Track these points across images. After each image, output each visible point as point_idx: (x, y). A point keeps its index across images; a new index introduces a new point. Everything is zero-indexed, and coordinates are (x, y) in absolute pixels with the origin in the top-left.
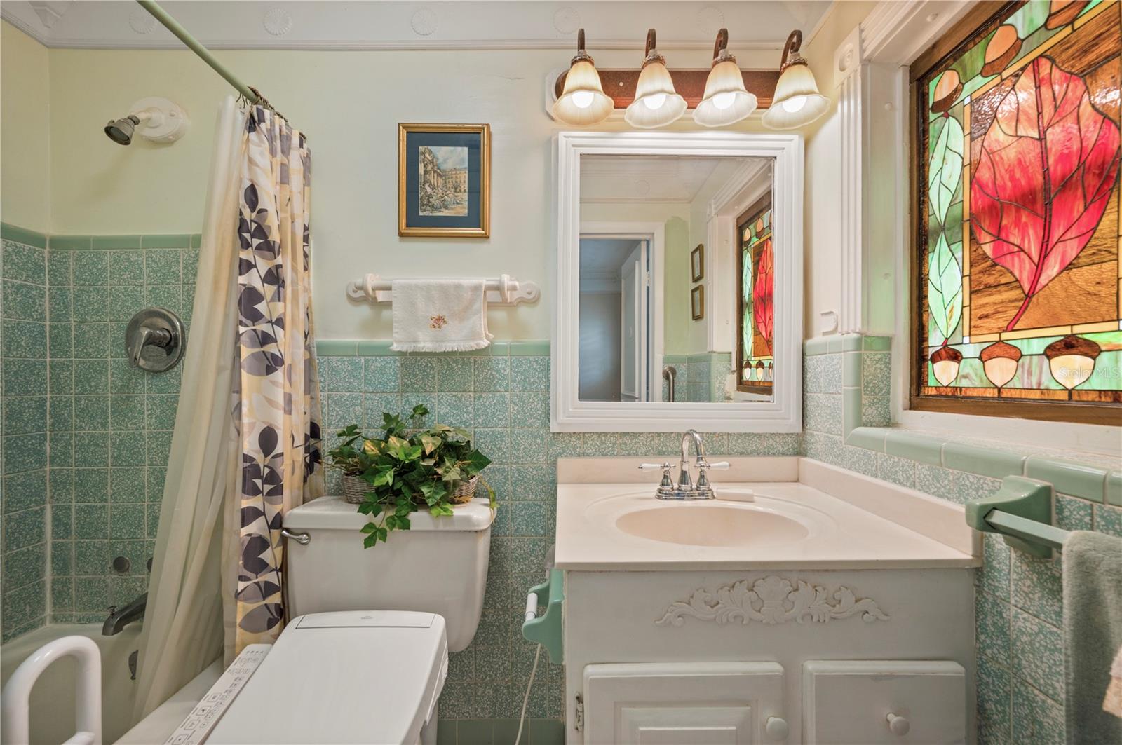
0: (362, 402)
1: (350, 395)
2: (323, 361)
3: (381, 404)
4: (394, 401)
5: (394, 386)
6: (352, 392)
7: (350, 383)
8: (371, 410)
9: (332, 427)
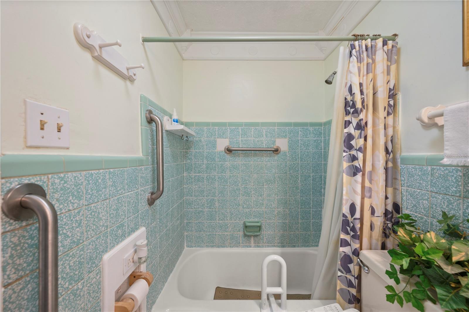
0: (428, 198)
1: (420, 192)
2: (403, 168)
3: (444, 203)
4: (455, 203)
5: (456, 191)
6: (422, 190)
7: (420, 183)
8: (436, 205)
9: (408, 210)
